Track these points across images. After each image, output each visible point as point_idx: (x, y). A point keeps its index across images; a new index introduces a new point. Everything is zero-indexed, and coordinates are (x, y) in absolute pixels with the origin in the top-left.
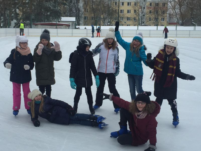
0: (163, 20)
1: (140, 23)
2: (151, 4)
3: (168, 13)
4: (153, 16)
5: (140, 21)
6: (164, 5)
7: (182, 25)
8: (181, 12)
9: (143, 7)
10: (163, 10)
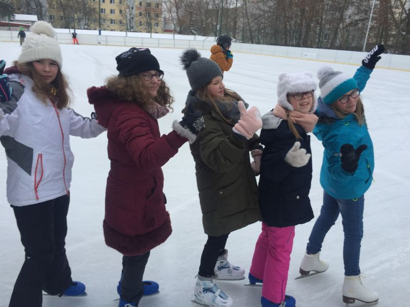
0: (157, 26)
1: (129, 28)
2: (141, 4)
3: (163, 16)
4: (144, 20)
5: (129, 25)
6: (158, 7)
7: (180, 33)
8: (178, 16)
9: (131, 7)
10: (156, 13)
